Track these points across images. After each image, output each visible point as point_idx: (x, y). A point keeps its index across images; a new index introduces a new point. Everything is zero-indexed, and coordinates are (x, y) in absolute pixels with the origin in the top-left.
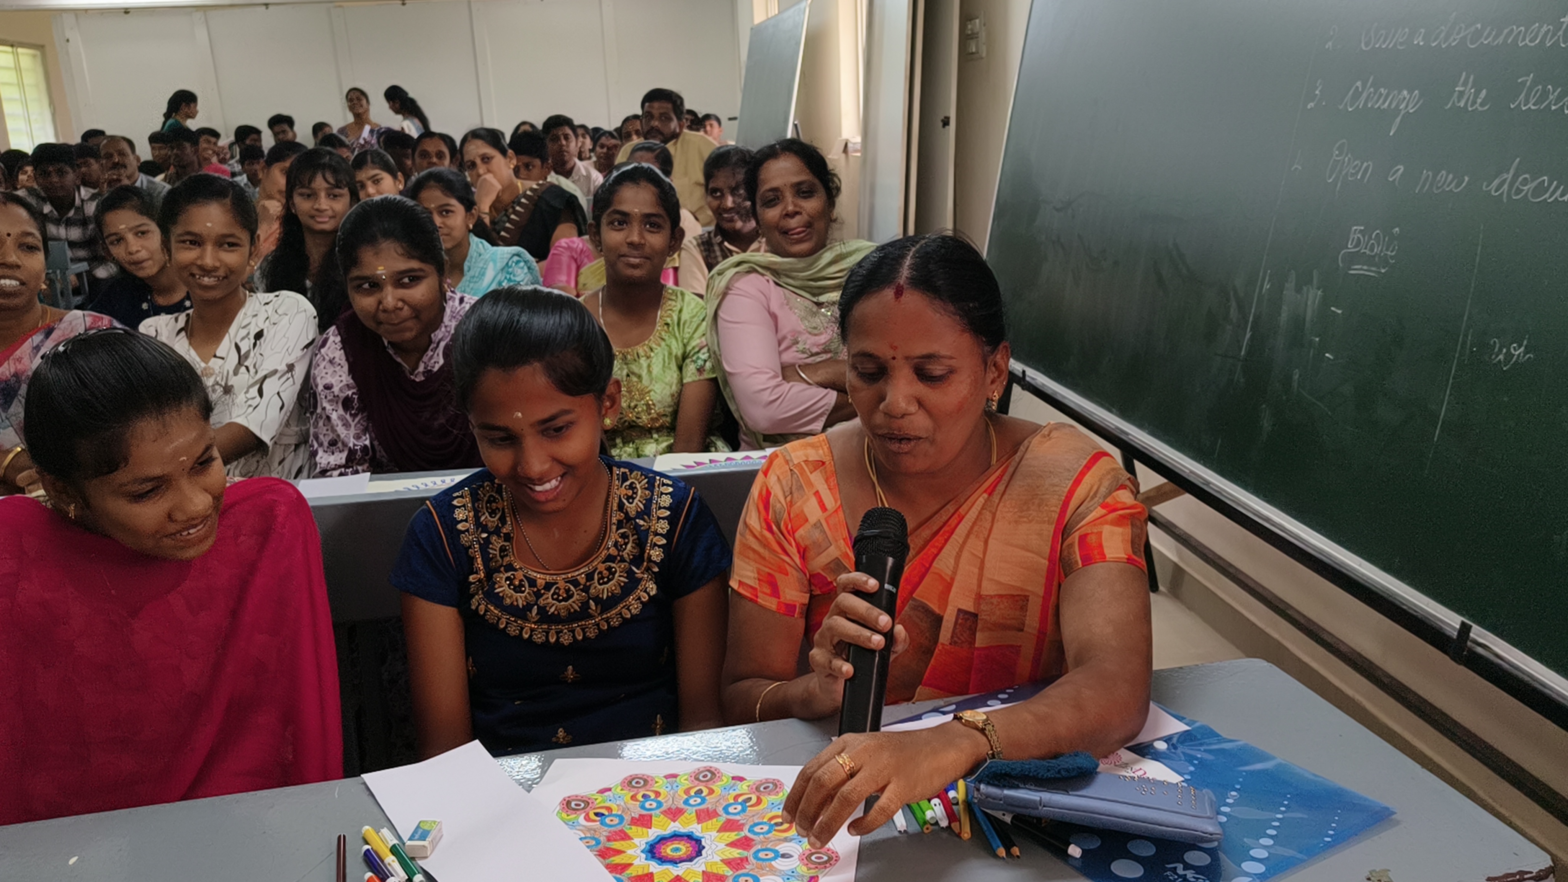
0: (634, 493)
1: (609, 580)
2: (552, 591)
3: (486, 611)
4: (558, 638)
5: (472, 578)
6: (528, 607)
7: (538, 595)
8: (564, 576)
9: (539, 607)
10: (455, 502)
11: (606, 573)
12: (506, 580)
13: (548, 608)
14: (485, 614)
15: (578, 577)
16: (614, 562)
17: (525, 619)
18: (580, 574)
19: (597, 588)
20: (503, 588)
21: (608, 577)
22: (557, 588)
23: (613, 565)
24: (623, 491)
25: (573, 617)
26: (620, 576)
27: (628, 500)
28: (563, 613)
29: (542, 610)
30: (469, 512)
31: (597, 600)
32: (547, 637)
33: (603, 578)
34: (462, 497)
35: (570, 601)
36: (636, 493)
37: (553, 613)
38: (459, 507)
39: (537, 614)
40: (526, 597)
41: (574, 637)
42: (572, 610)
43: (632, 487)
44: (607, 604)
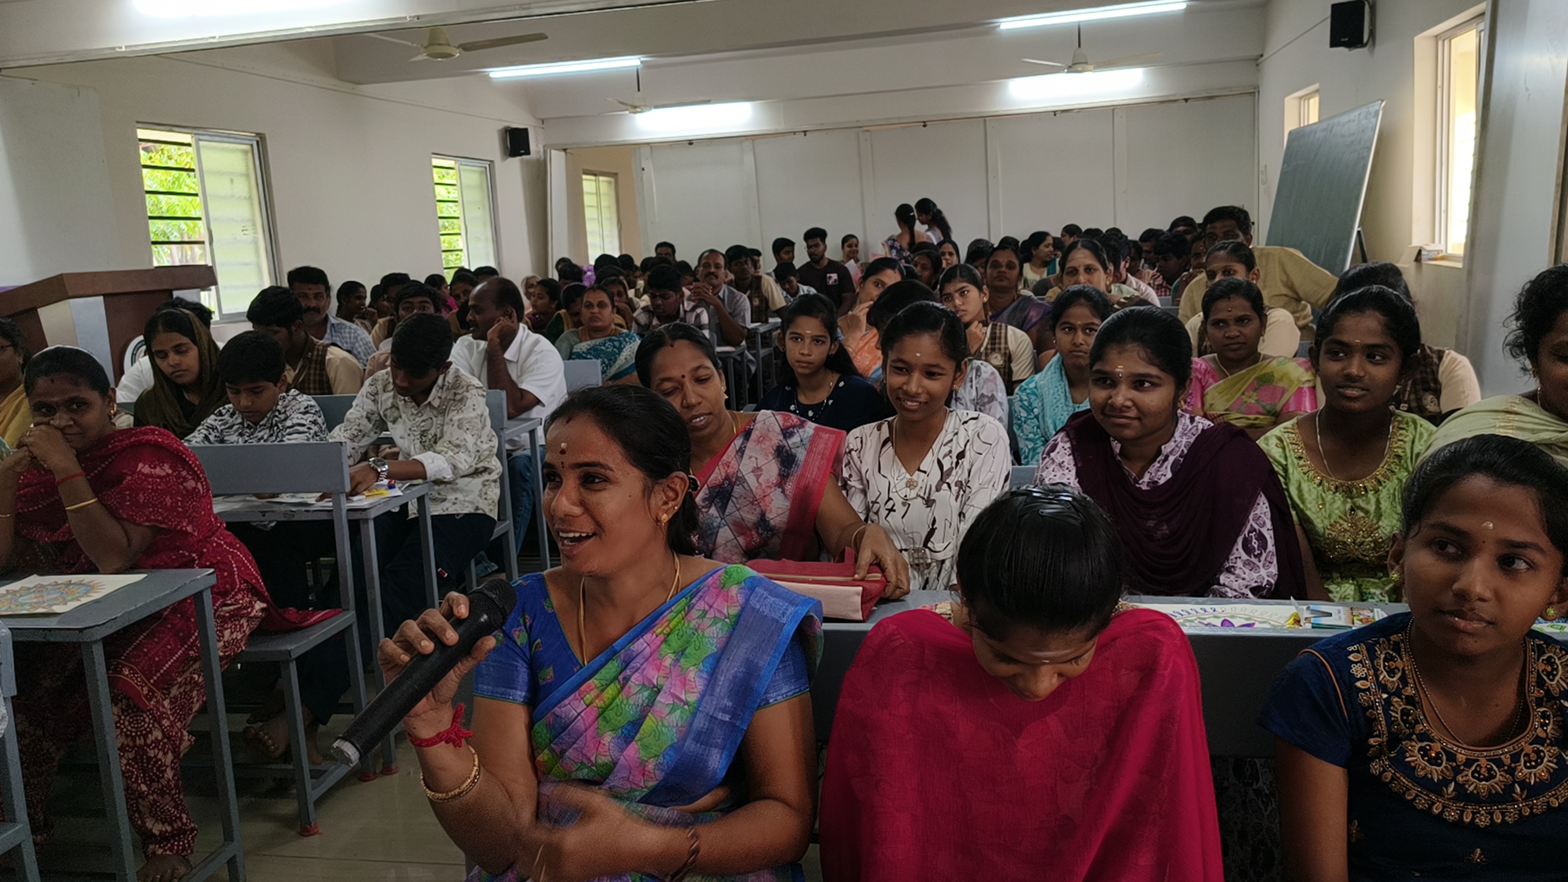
0: (1553, 669)
1: (1538, 764)
2: (1473, 768)
3: (1393, 779)
4: (1473, 819)
5: (1372, 741)
6: (1445, 782)
7: (1457, 771)
8: (1485, 754)
9: (1457, 784)
10: (1351, 657)
11: (1533, 756)
12: (1419, 751)
13: (1467, 786)
14: (1390, 782)
15: (1502, 757)
16: (1543, 746)
17: (1440, 794)
18: (1504, 752)
19: (1522, 771)
20: (1414, 757)
21: (1536, 761)
22: (1478, 765)
23: (1541, 748)
24: (1541, 667)
25: (1494, 799)
26: (1549, 761)
27: (1548, 675)
28: (1484, 793)
29: (1460, 787)
30: (1368, 670)
31: (1523, 784)
32: (1461, 816)
33: (1530, 761)
34: (1358, 652)
35: (1492, 782)
36: (1557, 669)
37: (1472, 792)
38: (1356, 663)
39: (1454, 790)
40: (1442, 771)
41: (1492, 819)
42: (1494, 792)
43: (1549, 661)
44: (1534, 791)
